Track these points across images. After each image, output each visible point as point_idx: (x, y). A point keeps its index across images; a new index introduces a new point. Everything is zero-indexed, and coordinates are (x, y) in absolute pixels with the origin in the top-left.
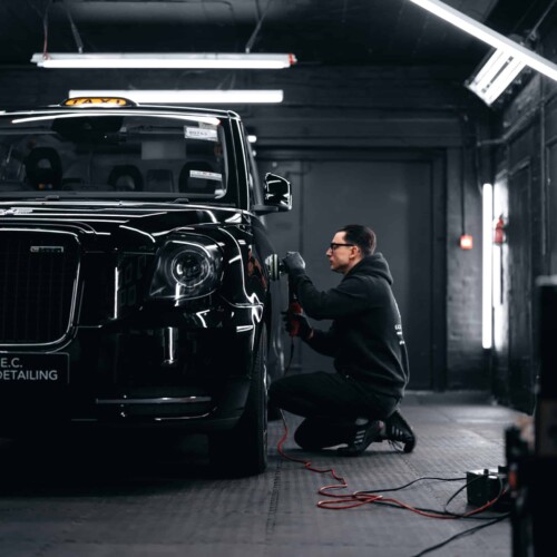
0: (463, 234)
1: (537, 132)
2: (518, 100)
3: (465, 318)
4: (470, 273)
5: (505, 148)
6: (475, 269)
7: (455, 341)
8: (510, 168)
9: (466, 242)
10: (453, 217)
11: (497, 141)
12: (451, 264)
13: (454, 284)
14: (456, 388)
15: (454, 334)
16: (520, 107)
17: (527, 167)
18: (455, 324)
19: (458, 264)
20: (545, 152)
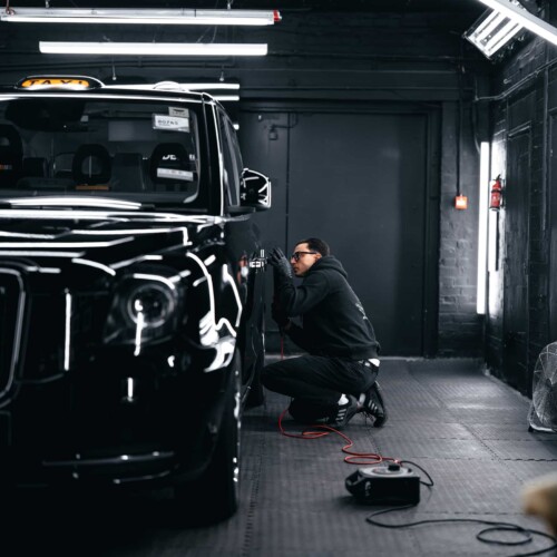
0: (458, 195)
1: (540, 96)
2: (520, 57)
3: (458, 282)
4: (465, 235)
5: (504, 106)
6: (470, 230)
7: (447, 305)
8: (509, 129)
9: (461, 202)
10: (448, 175)
11: (496, 98)
12: (445, 225)
13: (447, 246)
14: (448, 355)
15: (446, 299)
16: (522, 66)
17: (527, 131)
18: (447, 288)
19: (451, 224)
20: (548, 120)
